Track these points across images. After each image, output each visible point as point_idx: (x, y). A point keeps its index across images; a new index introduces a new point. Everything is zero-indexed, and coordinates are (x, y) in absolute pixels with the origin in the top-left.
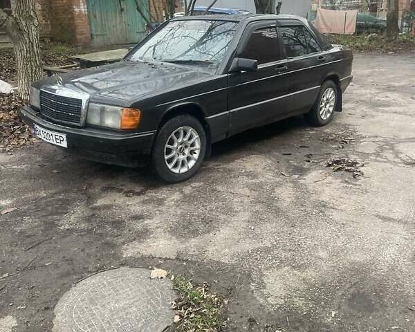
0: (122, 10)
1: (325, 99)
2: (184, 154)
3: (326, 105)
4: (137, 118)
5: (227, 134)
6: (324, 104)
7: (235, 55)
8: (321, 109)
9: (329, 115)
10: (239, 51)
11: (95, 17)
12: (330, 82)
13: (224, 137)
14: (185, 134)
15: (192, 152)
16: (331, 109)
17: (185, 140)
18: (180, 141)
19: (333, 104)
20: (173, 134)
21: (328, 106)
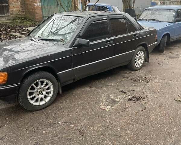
0: (58, 5)
1: (138, 57)
2: (42, 94)
3: (139, 60)
4: (6, 78)
5: (74, 80)
6: (137, 59)
7: (78, 36)
8: (136, 62)
9: (141, 65)
10: (81, 34)
11: (45, 8)
12: (141, 47)
14: (42, 83)
15: (48, 93)
16: (142, 62)
17: (42, 86)
18: (38, 87)
19: (143, 59)
20: (33, 85)
21: (140, 60)
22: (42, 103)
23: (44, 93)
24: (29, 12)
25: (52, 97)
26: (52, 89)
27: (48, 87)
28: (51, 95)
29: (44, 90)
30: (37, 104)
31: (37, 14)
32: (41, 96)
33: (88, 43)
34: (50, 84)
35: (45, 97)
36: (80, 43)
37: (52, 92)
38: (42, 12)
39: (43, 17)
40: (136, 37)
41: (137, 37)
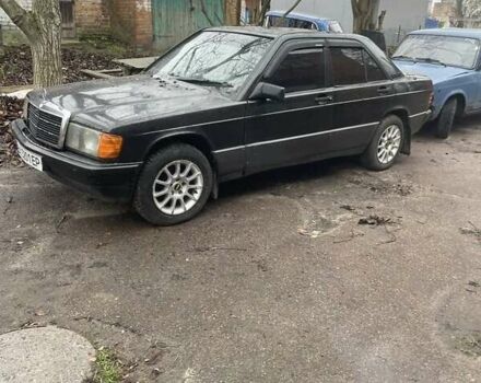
0: (192, 9)
1: (386, 138)
2: (181, 192)
3: (387, 145)
4: (118, 147)
5: (244, 173)
6: (383, 144)
8: (380, 150)
9: (390, 158)
12: (394, 118)
13: (240, 175)
14: (183, 168)
15: (192, 191)
16: (394, 151)
17: (182, 175)
18: (175, 176)
19: (397, 145)
20: (166, 168)
21: (390, 147)
22: (179, 211)
23: (184, 190)
24: (120, 23)
25: (198, 201)
26: (200, 184)
27: (192, 178)
28: (197, 196)
29: (184, 184)
30: (168, 211)
31: (140, 28)
32: (177, 196)
33: (282, 93)
34: (198, 173)
35: (186, 199)
36: (264, 92)
37: (199, 191)
38: (153, 24)
39: (154, 36)
40: (384, 93)
41: (387, 93)
